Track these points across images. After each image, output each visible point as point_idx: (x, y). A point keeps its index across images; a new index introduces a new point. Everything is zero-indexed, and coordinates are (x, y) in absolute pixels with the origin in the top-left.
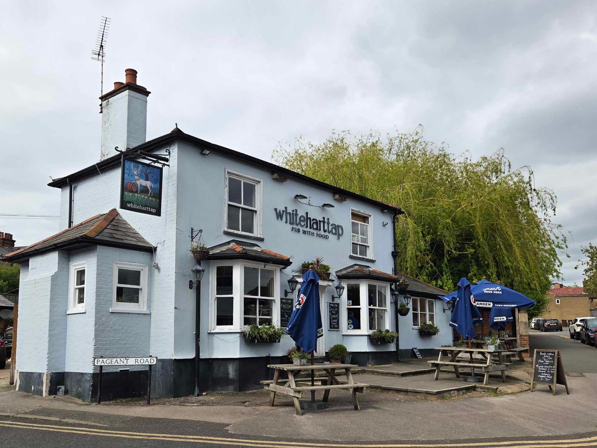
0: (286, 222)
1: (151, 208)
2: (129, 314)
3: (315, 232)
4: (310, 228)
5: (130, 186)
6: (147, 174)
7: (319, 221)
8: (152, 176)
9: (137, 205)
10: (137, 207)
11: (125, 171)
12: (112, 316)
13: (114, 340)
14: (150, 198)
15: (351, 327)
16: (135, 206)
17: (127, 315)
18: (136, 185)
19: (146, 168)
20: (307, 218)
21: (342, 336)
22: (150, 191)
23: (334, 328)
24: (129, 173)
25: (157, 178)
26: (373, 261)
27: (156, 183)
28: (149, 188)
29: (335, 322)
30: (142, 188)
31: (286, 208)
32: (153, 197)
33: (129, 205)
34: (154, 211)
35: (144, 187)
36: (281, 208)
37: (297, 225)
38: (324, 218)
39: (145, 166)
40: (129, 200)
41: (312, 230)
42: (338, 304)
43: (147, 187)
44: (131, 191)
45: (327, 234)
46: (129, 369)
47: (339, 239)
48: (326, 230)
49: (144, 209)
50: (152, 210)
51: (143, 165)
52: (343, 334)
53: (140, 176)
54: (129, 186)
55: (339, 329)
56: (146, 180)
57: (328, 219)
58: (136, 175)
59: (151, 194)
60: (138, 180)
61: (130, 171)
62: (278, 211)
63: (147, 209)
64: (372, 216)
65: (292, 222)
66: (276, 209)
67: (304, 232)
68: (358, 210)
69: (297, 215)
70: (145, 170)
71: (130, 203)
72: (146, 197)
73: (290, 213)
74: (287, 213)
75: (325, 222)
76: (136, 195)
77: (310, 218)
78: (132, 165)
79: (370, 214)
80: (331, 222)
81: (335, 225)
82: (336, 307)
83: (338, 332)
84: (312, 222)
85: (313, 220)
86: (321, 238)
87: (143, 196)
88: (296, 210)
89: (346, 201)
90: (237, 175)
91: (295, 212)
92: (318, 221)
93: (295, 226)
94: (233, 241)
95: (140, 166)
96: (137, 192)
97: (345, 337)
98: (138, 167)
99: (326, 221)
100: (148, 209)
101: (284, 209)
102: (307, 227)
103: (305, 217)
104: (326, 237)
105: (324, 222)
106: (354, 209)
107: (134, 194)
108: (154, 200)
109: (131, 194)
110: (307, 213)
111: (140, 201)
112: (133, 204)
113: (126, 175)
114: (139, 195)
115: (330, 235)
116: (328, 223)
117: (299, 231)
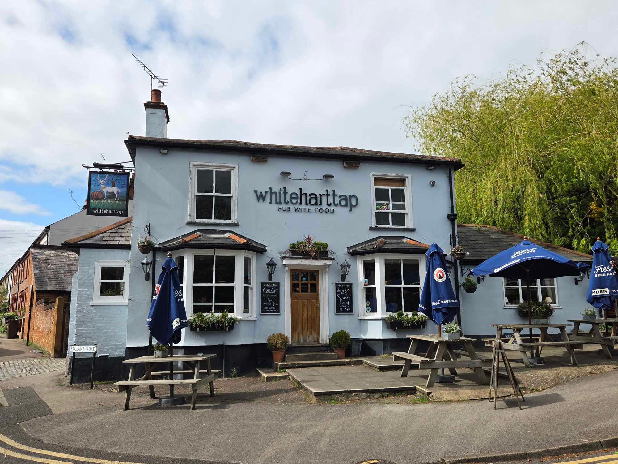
0: (271, 203)
1: (117, 210)
2: (110, 306)
3: (314, 208)
4: (307, 204)
5: (97, 195)
6: (114, 181)
7: (320, 195)
8: (119, 183)
9: (103, 210)
10: (103, 211)
11: (91, 183)
12: (93, 309)
13: (95, 329)
14: (117, 202)
15: (369, 309)
16: (101, 211)
17: (107, 307)
18: (102, 193)
19: (113, 176)
20: (301, 195)
21: (358, 320)
22: (117, 195)
23: (344, 311)
24: (96, 184)
25: (124, 183)
26: (412, 230)
27: (123, 188)
28: (115, 193)
29: (347, 305)
30: (108, 194)
31: (270, 188)
32: (121, 200)
33: (95, 211)
34: (121, 212)
35: (110, 193)
36: (262, 189)
37: (287, 203)
38: (327, 191)
39: (111, 175)
40: (95, 207)
41: (309, 207)
42: (351, 285)
43: (114, 193)
44: (98, 199)
45: (333, 207)
46: (108, 355)
47: (351, 210)
48: (331, 204)
49: (110, 212)
50: (119, 212)
51: (109, 175)
52: (359, 318)
53: (107, 184)
54: (95, 195)
55: (352, 312)
56: (113, 187)
57: (334, 191)
58: (102, 184)
59: (118, 198)
60: (105, 188)
61: (96, 182)
62: (259, 193)
63: (113, 212)
64: (410, 178)
65: (278, 201)
66: (256, 192)
67: (297, 210)
68: (384, 174)
69: (285, 193)
70: (111, 179)
71: (96, 209)
72: (112, 202)
73: (275, 193)
74: (271, 193)
75: (330, 195)
76: (102, 201)
77: (306, 194)
78: (98, 176)
79: (406, 175)
80: (338, 193)
81: (345, 196)
82: (348, 288)
83: (351, 316)
84: (308, 198)
85: (310, 195)
86: (324, 214)
87: (109, 201)
88: (285, 188)
89: (359, 167)
90: (207, 166)
91: (283, 190)
92: (318, 195)
93: (283, 206)
94: (199, 230)
95: (106, 176)
96: (103, 198)
97: (362, 321)
98: (104, 177)
99: (331, 193)
100: (115, 212)
101: (268, 190)
102: (301, 204)
103: (299, 194)
104: (332, 212)
105: (328, 195)
106: (375, 173)
107: (100, 200)
108: (121, 203)
109: (97, 201)
110: (301, 189)
111: (107, 206)
112: (99, 209)
113: (92, 186)
114: (105, 201)
115: (338, 209)
116: (334, 195)
117: (289, 210)
